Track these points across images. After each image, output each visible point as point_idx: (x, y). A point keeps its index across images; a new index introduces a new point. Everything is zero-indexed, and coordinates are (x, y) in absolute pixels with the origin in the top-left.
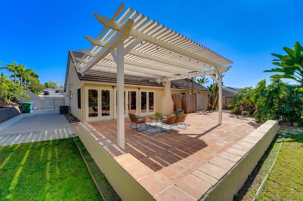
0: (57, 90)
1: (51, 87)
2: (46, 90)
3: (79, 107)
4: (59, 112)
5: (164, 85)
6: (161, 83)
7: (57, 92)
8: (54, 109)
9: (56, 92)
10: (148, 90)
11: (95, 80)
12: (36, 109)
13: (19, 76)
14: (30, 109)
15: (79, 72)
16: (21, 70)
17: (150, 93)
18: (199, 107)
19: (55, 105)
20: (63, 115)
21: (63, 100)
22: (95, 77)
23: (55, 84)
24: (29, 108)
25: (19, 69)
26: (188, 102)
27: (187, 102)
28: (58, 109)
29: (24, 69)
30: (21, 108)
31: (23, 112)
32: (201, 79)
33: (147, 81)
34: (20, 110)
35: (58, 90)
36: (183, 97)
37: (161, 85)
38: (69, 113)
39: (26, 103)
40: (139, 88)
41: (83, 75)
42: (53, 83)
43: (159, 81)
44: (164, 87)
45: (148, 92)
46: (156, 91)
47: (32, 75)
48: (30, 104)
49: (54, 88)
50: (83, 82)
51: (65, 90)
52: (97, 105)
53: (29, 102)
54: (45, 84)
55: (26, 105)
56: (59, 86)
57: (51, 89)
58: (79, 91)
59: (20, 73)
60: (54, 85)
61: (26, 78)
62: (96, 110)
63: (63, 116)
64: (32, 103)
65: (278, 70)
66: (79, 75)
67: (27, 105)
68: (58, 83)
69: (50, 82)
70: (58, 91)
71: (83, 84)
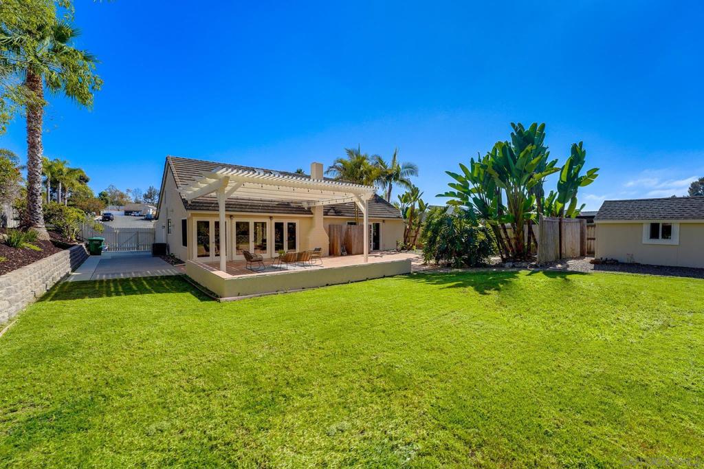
0: (127, 209)
1: (112, 203)
2: (105, 210)
3: (185, 243)
4: (150, 253)
5: (313, 211)
6: (309, 208)
7: (128, 213)
8: (138, 249)
9: (125, 215)
10: (286, 220)
11: (205, 208)
12: (107, 250)
13: (54, 182)
14: (102, 248)
15: (185, 197)
16: (59, 171)
17: (289, 224)
18: (384, 245)
19: (138, 242)
20: (158, 257)
21: (153, 233)
22: (205, 205)
23: (122, 196)
24: (100, 247)
25: (55, 169)
26: (355, 236)
27: (353, 237)
28: (148, 249)
29: (65, 169)
30: (88, 246)
31: (93, 253)
32: (403, 195)
33: (286, 207)
35: (131, 209)
36: (348, 228)
37: (309, 211)
38: (167, 254)
39: (94, 238)
40: (271, 217)
41: (189, 202)
42: (118, 193)
43: (305, 206)
44: (312, 214)
45: (286, 222)
46: (299, 221)
47: (82, 179)
48: (101, 241)
49: (121, 205)
50: (190, 212)
51: (158, 217)
52: (208, 243)
54: (100, 194)
55: (95, 242)
56: (131, 201)
57: (115, 207)
58: (184, 222)
59: (57, 177)
60: (119, 198)
61: (67, 185)
62: (207, 249)
63: (158, 259)
64: (104, 239)
65: (453, 194)
66: (185, 202)
67: (98, 242)
68: (130, 194)
69: (111, 192)
70: (131, 212)
71: (190, 215)
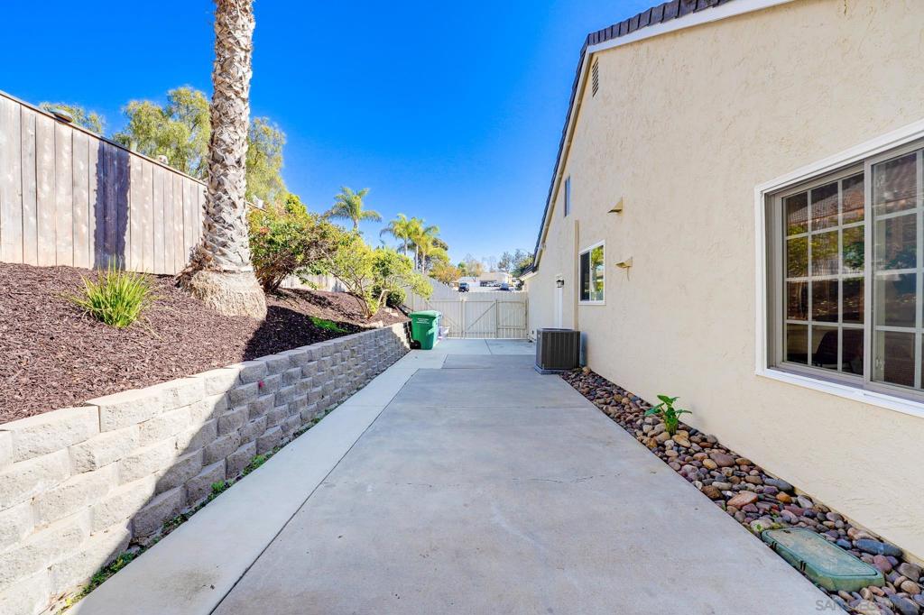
0: (482, 280)
1: (470, 274)
2: (461, 280)
7: (483, 284)
8: (497, 334)
9: (481, 286)
12: (447, 335)
13: (412, 247)
14: (433, 334)
16: (415, 232)
19: (498, 323)
20: (557, 378)
21: (523, 302)
23: (478, 266)
24: (430, 332)
25: (412, 229)
28: (506, 337)
29: (421, 230)
30: (409, 328)
31: (416, 346)
34: (408, 336)
35: (487, 279)
42: (474, 262)
47: (435, 243)
48: (434, 318)
49: (477, 275)
51: (538, 265)
53: (432, 309)
54: (459, 265)
56: (486, 271)
57: (472, 278)
59: (413, 237)
60: (476, 268)
61: (423, 250)
63: (556, 383)
64: (437, 315)
67: (424, 321)
68: (485, 263)
69: (468, 262)
70: (487, 282)
